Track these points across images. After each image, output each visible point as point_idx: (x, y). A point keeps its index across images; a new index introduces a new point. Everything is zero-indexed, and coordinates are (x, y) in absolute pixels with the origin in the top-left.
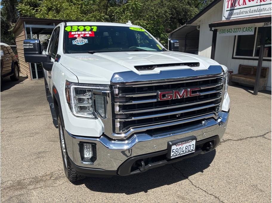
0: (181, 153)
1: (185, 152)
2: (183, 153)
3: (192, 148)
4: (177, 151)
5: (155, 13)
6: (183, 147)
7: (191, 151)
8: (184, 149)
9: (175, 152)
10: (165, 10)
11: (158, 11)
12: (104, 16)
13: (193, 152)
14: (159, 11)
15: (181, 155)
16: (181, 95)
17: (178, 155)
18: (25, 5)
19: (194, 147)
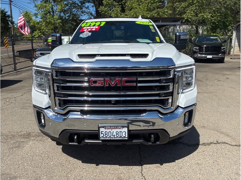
0: (112, 137)
1: (115, 137)
2: (113, 137)
3: (124, 135)
4: (107, 134)
5: (223, 5)
6: (113, 132)
7: (123, 138)
8: (115, 134)
9: (105, 134)
10: (234, 1)
11: (226, 3)
12: (167, 12)
13: (125, 139)
14: (228, 3)
15: (112, 139)
16: (113, 83)
17: (108, 138)
18: (105, 7)
19: (127, 134)
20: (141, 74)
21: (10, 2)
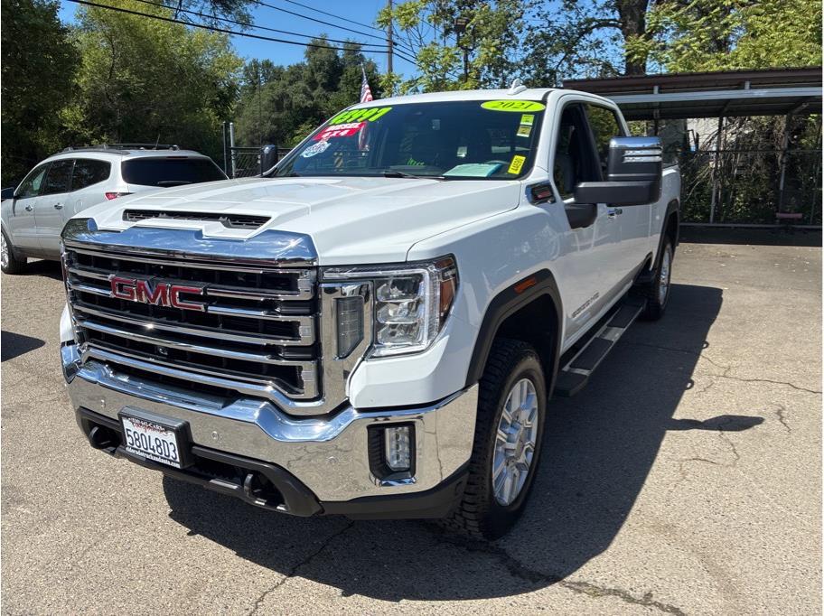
0: (149, 451)
1: (156, 453)
2: (152, 452)
3: (172, 453)
4: (138, 440)
6: (150, 437)
7: (171, 461)
8: (153, 443)
9: (134, 439)
13: (176, 465)
15: (149, 457)
17: (142, 451)
19: (177, 453)
20: (228, 279)
21: (390, 47)
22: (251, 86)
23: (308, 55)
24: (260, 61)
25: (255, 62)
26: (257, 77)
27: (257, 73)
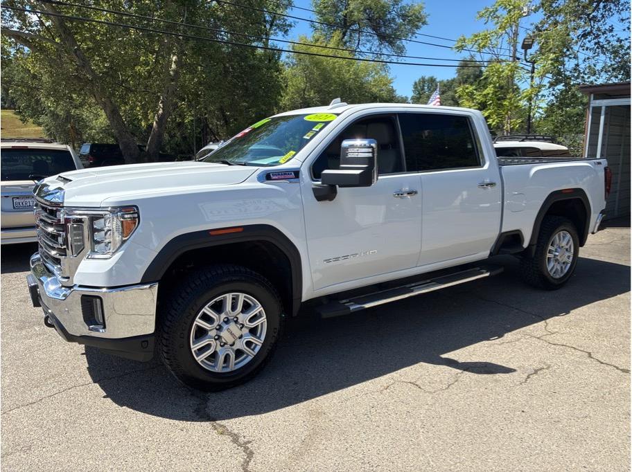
22: (418, 96)
23: (458, 71)
24: (426, 78)
25: (423, 78)
26: (423, 89)
27: (424, 86)
